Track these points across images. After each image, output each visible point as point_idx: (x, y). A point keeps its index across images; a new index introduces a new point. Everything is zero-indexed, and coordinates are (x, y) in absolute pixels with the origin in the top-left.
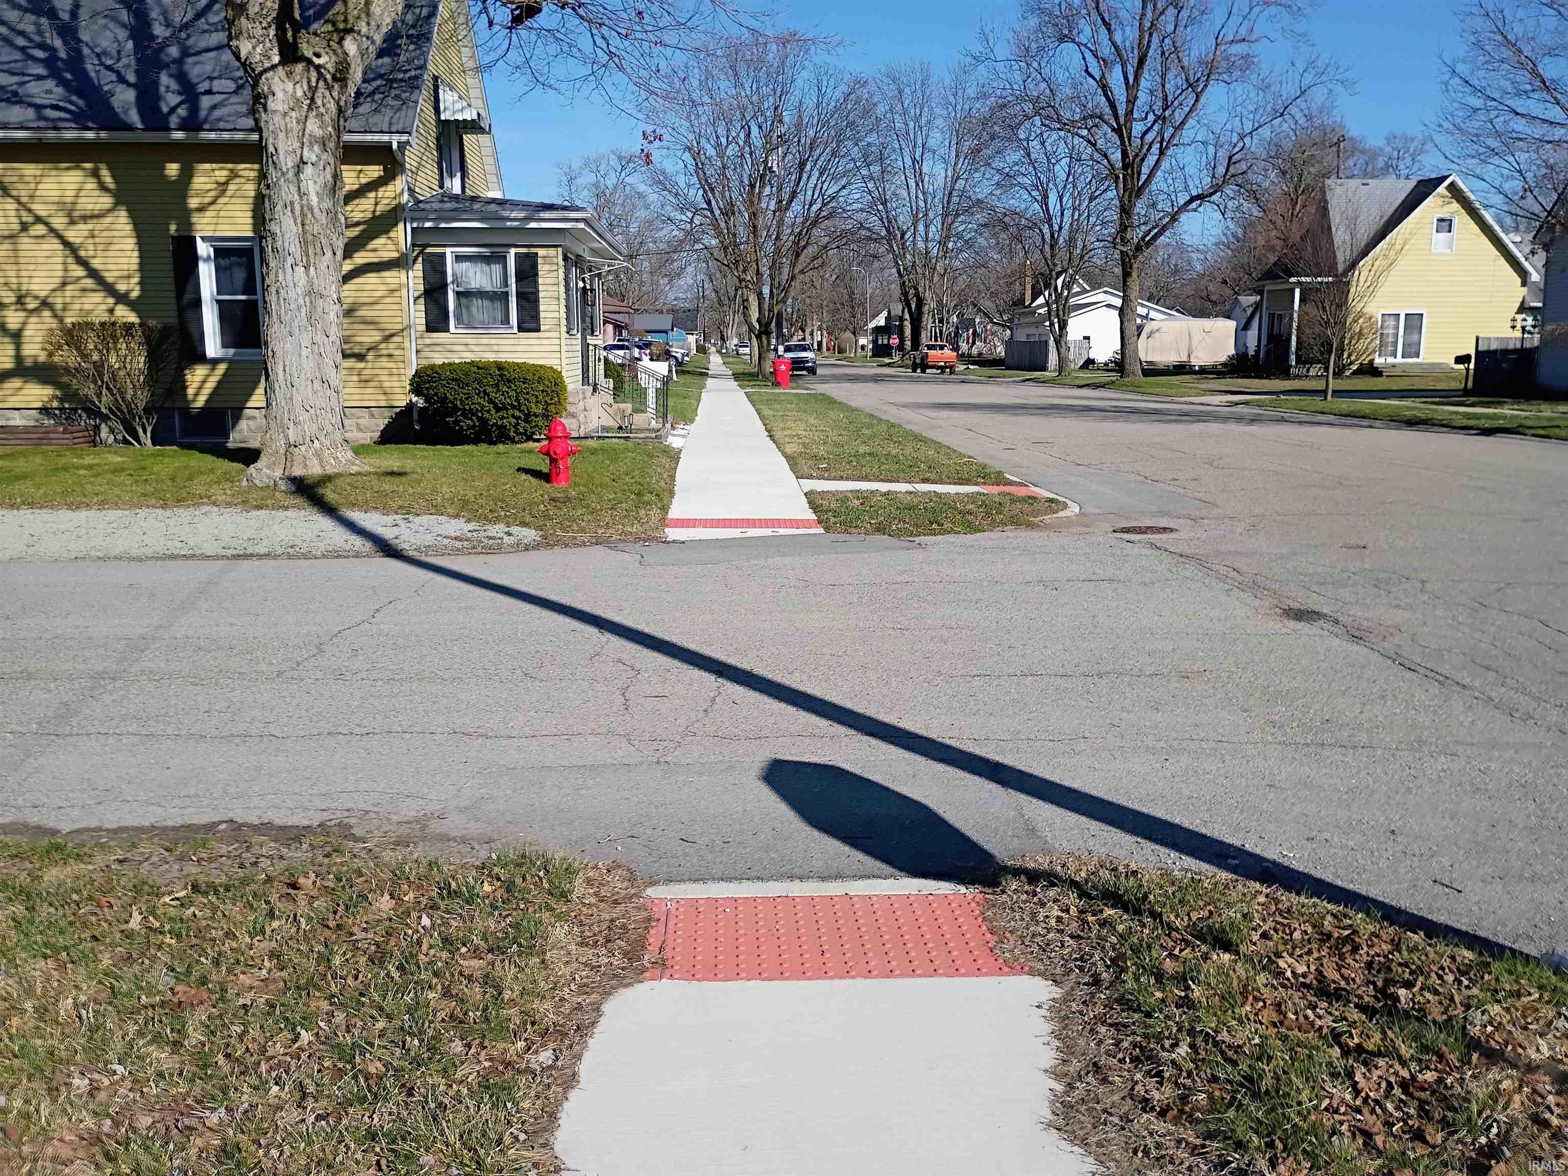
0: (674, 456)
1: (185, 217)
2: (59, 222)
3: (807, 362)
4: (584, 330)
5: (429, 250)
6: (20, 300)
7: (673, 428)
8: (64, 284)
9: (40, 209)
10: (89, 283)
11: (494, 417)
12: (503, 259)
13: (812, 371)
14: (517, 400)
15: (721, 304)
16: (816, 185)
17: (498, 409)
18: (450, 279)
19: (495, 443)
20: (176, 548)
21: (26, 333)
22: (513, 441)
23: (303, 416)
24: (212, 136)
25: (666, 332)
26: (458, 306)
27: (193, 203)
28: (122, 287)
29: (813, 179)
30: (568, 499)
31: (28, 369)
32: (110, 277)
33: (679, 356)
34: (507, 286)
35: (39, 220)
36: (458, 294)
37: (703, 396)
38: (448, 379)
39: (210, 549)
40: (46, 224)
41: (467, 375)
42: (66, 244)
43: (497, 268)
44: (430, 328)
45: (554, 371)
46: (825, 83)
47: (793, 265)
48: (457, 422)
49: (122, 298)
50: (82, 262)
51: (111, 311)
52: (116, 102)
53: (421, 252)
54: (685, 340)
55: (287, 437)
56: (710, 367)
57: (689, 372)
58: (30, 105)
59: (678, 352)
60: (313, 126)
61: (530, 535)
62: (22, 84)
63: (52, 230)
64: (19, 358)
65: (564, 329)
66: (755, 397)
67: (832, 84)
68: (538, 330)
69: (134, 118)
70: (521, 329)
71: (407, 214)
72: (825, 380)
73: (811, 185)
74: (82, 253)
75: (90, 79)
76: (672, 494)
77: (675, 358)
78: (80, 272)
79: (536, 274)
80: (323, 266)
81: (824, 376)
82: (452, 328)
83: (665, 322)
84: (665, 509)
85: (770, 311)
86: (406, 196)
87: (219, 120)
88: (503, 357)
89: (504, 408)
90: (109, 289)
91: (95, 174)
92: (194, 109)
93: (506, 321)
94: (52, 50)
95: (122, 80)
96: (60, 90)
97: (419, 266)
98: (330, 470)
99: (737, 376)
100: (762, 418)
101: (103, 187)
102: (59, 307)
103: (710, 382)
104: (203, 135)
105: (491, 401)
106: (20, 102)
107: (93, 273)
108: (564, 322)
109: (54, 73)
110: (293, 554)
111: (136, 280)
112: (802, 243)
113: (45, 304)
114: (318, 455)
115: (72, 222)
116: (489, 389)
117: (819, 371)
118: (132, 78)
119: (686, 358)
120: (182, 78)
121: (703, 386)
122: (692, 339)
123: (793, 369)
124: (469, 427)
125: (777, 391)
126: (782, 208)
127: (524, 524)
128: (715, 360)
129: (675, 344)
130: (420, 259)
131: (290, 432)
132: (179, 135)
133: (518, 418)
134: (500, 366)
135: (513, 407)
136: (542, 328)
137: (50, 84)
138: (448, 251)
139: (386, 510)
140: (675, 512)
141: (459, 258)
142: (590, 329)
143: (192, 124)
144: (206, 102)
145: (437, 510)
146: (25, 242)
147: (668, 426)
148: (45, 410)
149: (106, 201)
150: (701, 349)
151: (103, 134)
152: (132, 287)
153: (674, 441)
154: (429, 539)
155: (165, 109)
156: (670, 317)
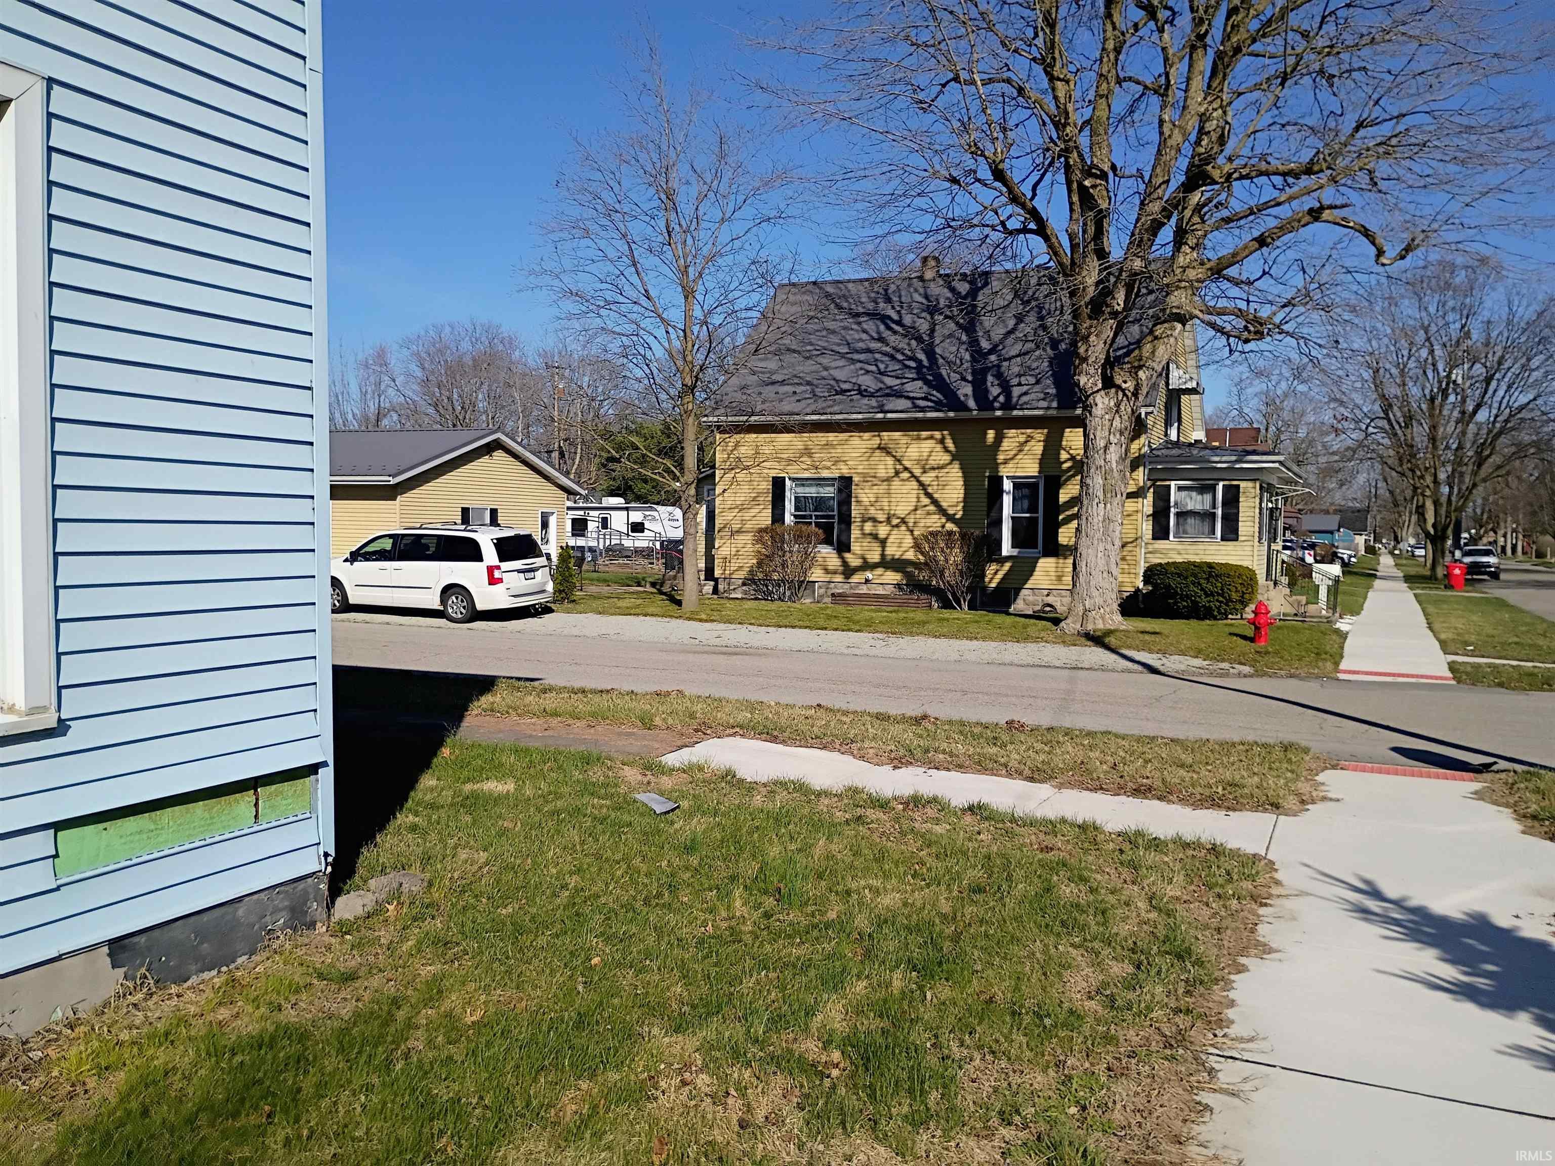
0: (1343, 636)
1: (996, 466)
2: (917, 472)
3: (1490, 566)
4: (1269, 539)
5: (1158, 483)
6: (888, 520)
7: (1341, 618)
8: (916, 510)
9: (907, 464)
10: (932, 508)
11: (1204, 601)
12: (1212, 489)
13: (1495, 576)
14: (1222, 590)
15: (1396, 505)
16: (1503, 398)
17: (1207, 595)
18: (1172, 504)
19: (1202, 619)
20: (1037, 662)
21: (889, 541)
22: (1215, 618)
23: (1095, 593)
24: (1020, 413)
25: (1332, 532)
26: (1177, 524)
27: (1001, 457)
28: (951, 511)
29: (1501, 393)
30: (1267, 653)
31: (888, 562)
32: (944, 504)
33: (1345, 557)
34: (1214, 508)
35: (906, 469)
36: (1178, 515)
37: (1370, 594)
38: (1172, 574)
39: (1058, 663)
40: (911, 472)
41: (1186, 570)
42: (921, 484)
43: (1208, 497)
44: (1155, 537)
45: (1250, 570)
46: (1516, 303)
47: (1475, 473)
48: (1176, 603)
49: (951, 518)
50: (929, 495)
51: (943, 527)
52: (960, 393)
53: (1153, 485)
54: (1353, 541)
55: (1084, 605)
56: (1379, 568)
57: (1356, 574)
58: (908, 398)
59: (1345, 553)
60: (1117, 423)
61: (1246, 669)
62: (903, 384)
63: (913, 476)
64: (883, 555)
65: (1257, 539)
66: (1423, 598)
67: (1524, 303)
68: (1237, 539)
69: (971, 403)
70: (1223, 539)
71: (1147, 460)
72: (1509, 584)
73: (1497, 398)
74: (930, 490)
75: (944, 379)
76: (1342, 657)
77: (1342, 559)
78: (926, 501)
79: (1238, 502)
80: (1115, 504)
81: (1509, 581)
82: (1171, 538)
83: (1332, 522)
84: (1337, 664)
85: (1447, 517)
86: (1146, 448)
87: (1025, 403)
88: (1209, 559)
89: (1212, 594)
90: (942, 511)
91: (942, 441)
92: (1009, 396)
93: (1213, 532)
94: (919, 362)
95: (964, 379)
96: (925, 388)
97: (1150, 495)
98: (1108, 627)
99: (1409, 579)
100: (1426, 614)
101: (946, 450)
102: (911, 524)
103: (1377, 583)
104: (1015, 413)
105: (1202, 589)
106: (901, 396)
107: (935, 502)
108: (1257, 534)
109: (921, 377)
110: (1103, 669)
111: (959, 508)
112: (1487, 453)
113: (903, 521)
114: (1103, 618)
115: (924, 472)
116: (1202, 581)
117: (1503, 576)
118: (970, 378)
119: (1353, 559)
120: (999, 376)
121: (1369, 587)
122: (1360, 540)
123: (1468, 573)
124: (1184, 607)
125: (1449, 593)
126: (1466, 418)
127: (1241, 663)
128: (1386, 561)
129: (1341, 544)
130: (1152, 490)
131: (1087, 603)
132: (999, 413)
133: (1221, 602)
134: (1210, 565)
135: (1219, 594)
136: (1241, 538)
137: (919, 383)
138: (1173, 483)
139: (1150, 651)
140: (1343, 666)
141: (1180, 489)
142: (1273, 539)
143: (1008, 406)
144: (1016, 391)
145: (1183, 653)
146: (896, 483)
147: (1337, 615)
148: (898, 586)
149: (947, 458)
150: (1370, 550)
151: (951, 414)
152: (958, 512)
153: (1343, 625)
154: (1183, 667)
155: (991, 398)
156: (1337, 518)
